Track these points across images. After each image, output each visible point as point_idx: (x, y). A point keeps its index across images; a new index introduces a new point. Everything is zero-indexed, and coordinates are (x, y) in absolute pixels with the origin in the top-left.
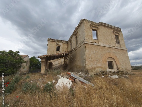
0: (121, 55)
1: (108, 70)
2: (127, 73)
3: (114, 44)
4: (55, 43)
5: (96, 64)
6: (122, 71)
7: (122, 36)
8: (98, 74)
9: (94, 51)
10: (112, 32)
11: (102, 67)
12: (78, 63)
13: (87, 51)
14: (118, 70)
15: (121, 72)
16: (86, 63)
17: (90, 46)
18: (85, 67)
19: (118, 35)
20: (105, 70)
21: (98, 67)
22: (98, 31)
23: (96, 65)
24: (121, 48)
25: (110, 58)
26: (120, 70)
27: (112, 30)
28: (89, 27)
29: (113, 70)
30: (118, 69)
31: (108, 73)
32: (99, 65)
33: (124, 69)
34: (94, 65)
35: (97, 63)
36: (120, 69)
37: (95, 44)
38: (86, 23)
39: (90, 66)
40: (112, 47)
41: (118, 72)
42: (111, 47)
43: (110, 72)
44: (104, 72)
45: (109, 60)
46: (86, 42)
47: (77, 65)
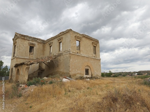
0: (96, 64)
1: (85, 76)
2: (97, 78)
3: (91, 54)
4: (28, 42)
5: (77, 71)
7: (99, 47)
8: (77, 79)
9: (77, 60)
10: (92, 43)
11: (80, 74)
12: (62, 69)
13: (71, 60)
16: (70, 70)
17: (73, 56)
18: (69, 73)
19: (95, 46)
20: (83, 76)
22: (81, 42)
24: (96, 58)
25: (88, 66)
26: (94, 76)
27: (91, 42)
28: (74, 38)
29: (88, 76)
30: (92, 75)
31: (84, 78)
32: (79, 72)
33: (96, 75)
34: (75, 72)
35: (77, 70)
37: (77, 54)
38: (72, 34)
39: (73, 73)
41: (92, 78)
42: (89, 57)
44: (82, 77)
45: (87, 68)
46: (71, 53)
47: (60, 71)
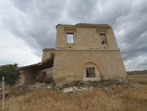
0: (109, 57)
1: (85, 79)
2: (118, 82)
3: (97, 45)
5: (66, 72)
6: (110, 80)
8: (68, 85)
9: (66, 58)
11: (75, 76)
13: (56, 58)
14: (102, 78)
15: (107, 80)
16: (54, 72)
17: (60, 52)
21: (69, 76)
22: (74, 34)
23: (66, 74)
24: (109, 49)
25: (90, 63)
26: (106, 78)
28: (63, 31)
29: (93, 79)
31: (85, 83)
32: (72, 73)
33: (113, 77)
34: (64, 74)
35: (68, 71)
36: (106, 76)
38: (59, 28)
39: (59, 76)
40: (93, 49)
41: (103, 81)
42: (91, 49)
43: (89, 81)
44: (78, 82)
45: (89, 66)
46: (56, 49)
